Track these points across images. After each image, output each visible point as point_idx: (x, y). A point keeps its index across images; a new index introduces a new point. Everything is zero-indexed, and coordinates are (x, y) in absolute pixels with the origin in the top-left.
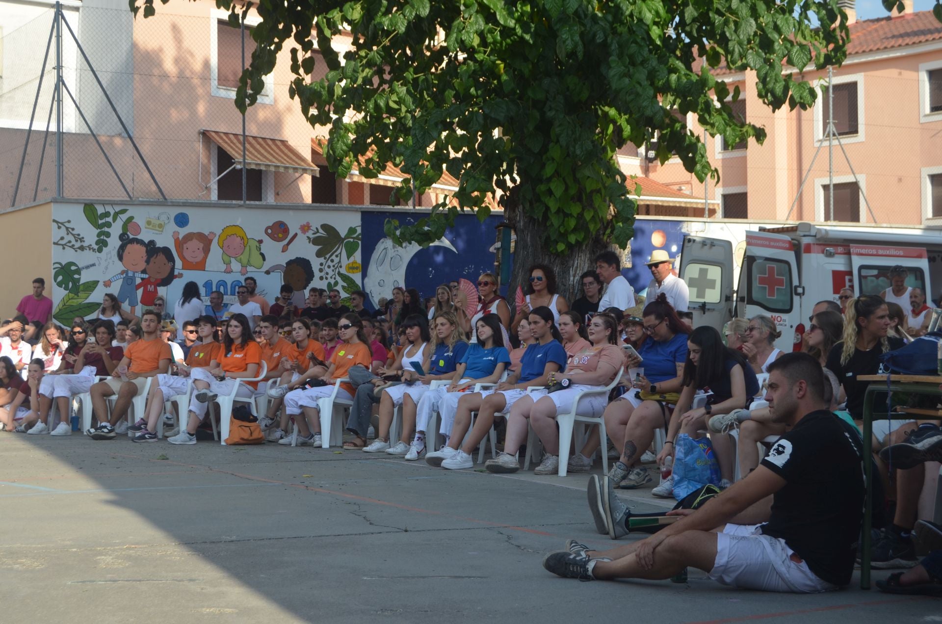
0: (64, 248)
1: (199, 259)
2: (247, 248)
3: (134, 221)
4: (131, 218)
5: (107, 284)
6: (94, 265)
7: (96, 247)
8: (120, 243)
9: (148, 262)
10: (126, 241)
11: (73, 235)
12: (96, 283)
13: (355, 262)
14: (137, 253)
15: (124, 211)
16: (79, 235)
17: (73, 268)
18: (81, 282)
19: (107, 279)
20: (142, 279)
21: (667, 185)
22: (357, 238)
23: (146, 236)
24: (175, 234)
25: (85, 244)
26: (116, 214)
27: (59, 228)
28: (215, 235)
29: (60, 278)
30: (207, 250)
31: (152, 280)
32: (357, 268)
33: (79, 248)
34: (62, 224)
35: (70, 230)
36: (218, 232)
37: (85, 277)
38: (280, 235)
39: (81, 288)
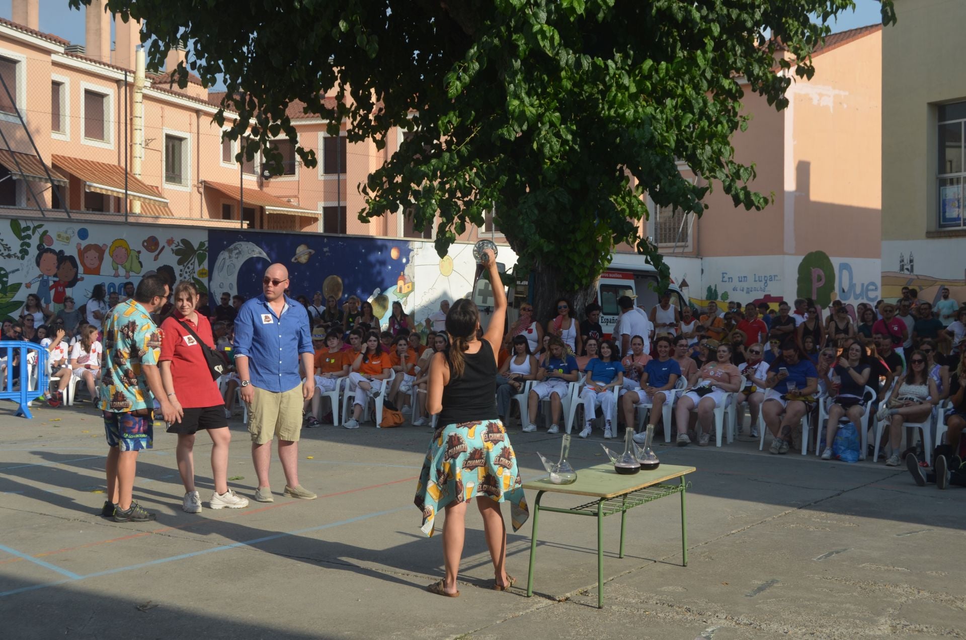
1: (96, 265)
2: (130, 257)
3: (48, 234)
4: (46, 232)
5: (28, 286)
6: (18, 270)
7: (20, 255)
8: (38, 252)
9: (58, 267)
10: (42, 250)
11: (3, 245)
12: (19, 285)
13: (204, 269)
14: (50, 260)
15: (40, 226)
16: (7, 245)
17: (3, 272)
18: (9, 284)
19: (28, 282)
20: (54, 282)
21: (278, 197)
22: (205, 250)
23: (57, 247)
24: (79, 245)
25: (12, 253)
26: (35, 228)
28: (107, 246)
30: (101, 259)
31: (62, 282)
32: (205, 274)
33: (7, 256)
35: (1, 241)
36: (109, 244)
37: (12, 280)
38: (153, 248)
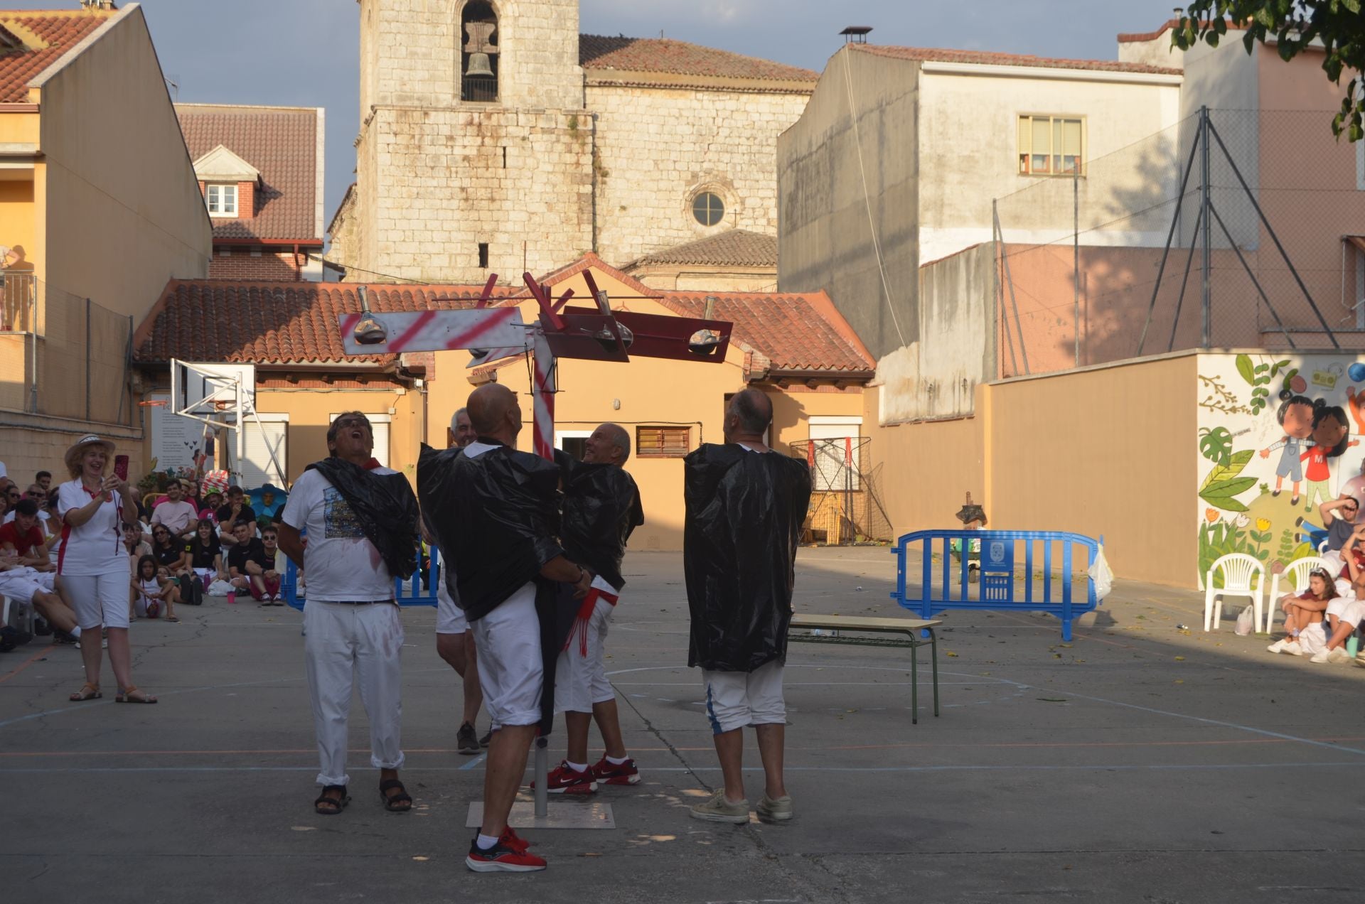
0: (1212, 410)
3: (1298, 374)
4: (1295, 371)
5: (1265, 454)
6: (1248, 430)
7: (1251, 408)
8: (1281, 402)
9: (1315, 425)
10: (1288, 399)
11: (1223, 394)
12: (1251, 452)
14: (1301, 414)
15: (1285, 363)
16: (1230, 393)
17: (1223, 434)
18: (1233, 451)
19: (1264, 448)
20: (1308, 447)
24: (1350, 389)
25: (1238, 405)
26: (1276, 367)
27: (1207, 385)
29: (1207, 447)
31: (1321, 449)
33: (1231, 410)
34: (1210, 380)
35: (1219, 387)
37: (1237, 446)
39: (1233, 459)
